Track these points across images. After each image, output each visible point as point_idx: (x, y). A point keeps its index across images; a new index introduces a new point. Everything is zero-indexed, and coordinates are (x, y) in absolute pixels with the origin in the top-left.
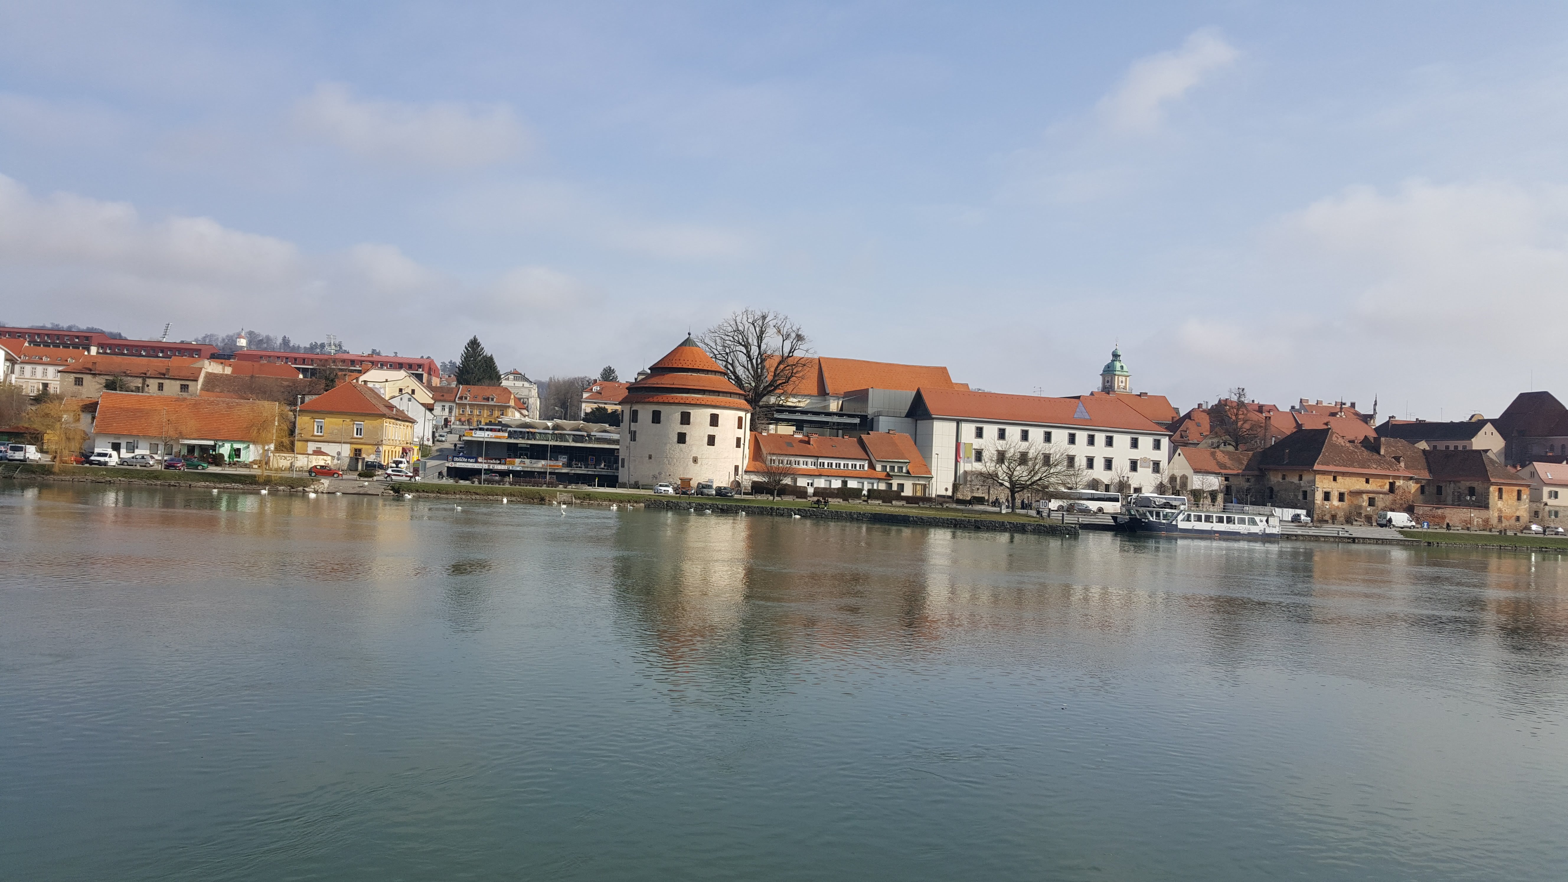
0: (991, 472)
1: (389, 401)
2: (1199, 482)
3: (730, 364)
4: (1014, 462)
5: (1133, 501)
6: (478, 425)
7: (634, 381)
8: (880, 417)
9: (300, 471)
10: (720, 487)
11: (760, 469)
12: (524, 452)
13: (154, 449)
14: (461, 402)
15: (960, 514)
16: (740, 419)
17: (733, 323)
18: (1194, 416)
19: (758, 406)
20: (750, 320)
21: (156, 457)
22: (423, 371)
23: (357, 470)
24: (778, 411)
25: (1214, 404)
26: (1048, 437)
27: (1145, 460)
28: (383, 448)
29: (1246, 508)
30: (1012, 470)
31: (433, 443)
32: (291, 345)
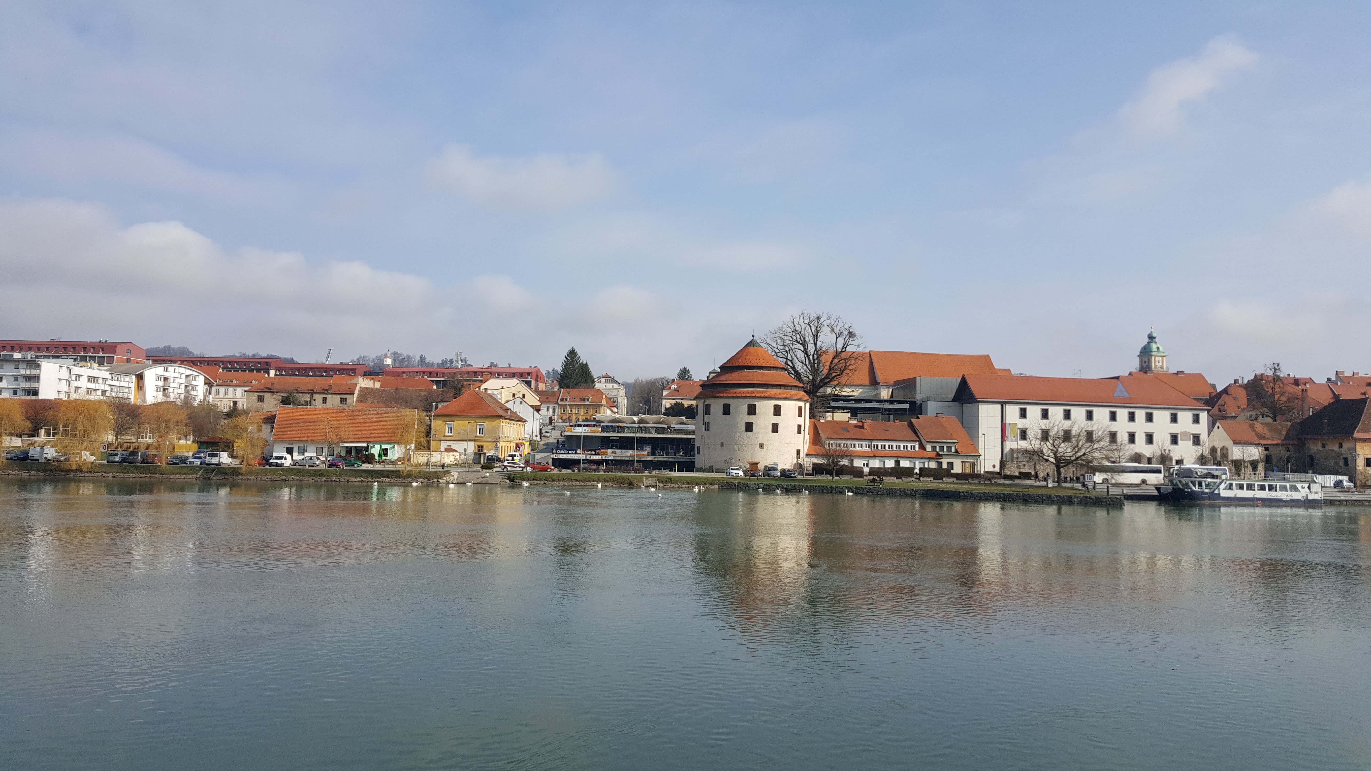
0: (1036, 449)
1: (505, 405)
2: (1239, 453)
3: (790, 360)
4: (1058, 440)
5: (1175, 472)
6: (576, 422)
7: (706, 379)
8: (928, 402)
9: (435, 465)
10: (785, 469)
11: (820, 453)
12: (615, 444)
13: (319, 451)
14: (563, 403)
15: (1008, 489)
16: (800, 408)
17: (791, 325)
18: (1231, 391)
19: (816, 396)
20: (807, 322)
21: (321, 458)
22: (531, 378)
23: (480, 463)
24: (834, 400)
25: (1250, 379)
26: (1090, 416)
27: (1185, 434)
28: (501, 444)
29: (1288, 476)
30: (1056, 447)
31: (540, 438)
32: (427, 362)
